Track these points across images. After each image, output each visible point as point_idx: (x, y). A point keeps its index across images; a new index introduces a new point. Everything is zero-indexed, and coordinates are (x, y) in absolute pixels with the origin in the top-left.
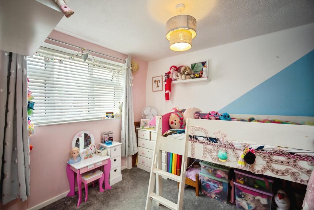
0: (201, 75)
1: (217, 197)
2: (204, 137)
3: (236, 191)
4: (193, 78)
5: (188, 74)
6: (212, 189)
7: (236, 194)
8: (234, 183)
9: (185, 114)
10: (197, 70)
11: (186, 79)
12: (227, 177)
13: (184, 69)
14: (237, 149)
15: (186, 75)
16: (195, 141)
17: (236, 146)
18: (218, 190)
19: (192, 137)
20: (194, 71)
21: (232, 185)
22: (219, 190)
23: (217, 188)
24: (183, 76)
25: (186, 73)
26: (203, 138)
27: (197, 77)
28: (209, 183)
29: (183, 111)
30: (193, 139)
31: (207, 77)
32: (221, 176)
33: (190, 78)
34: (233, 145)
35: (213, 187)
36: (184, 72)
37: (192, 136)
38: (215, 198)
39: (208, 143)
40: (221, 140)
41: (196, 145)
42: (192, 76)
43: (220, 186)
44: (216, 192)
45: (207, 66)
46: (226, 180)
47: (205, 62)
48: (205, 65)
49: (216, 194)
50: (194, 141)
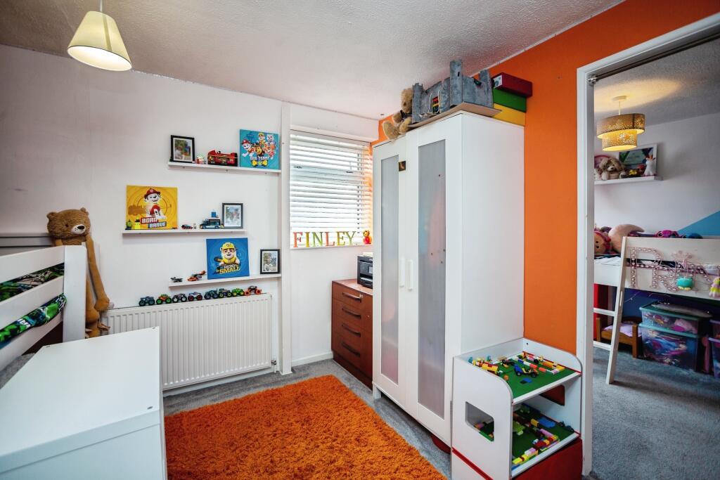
0: (641, 171)
1: (675, 361)
2: (653, 261)
3: (714, 353)
4: (624, 177)
5: (614, 171)
6: (664, 350)
7: (714, 357)
8: (710, 339)
9: (611, 234)
10: (632, 163)
11: (609, 178)
12: (695, 331)
13: (606, 162)
14: (709, 274)
15: (610, 171)
16: (638, 265)
17: (707, 270)
18: (676, 351)
19: (632, 261)
20: (625, 163)
21: (706, 344)
22: (679, 350)
23: (675, 347)
24: (604, 175)
25: (609, 169)
26: (651, 262)
27: (632, 176)
28: (660, 340)
29: (608, 229)
30: (633, 264)
31: (655, 175)
32: (683, 329)
33: (618, 178)
34: (702, 269)
35: (666, 347)
36: (605, 167)
37: (633, 259)
38: (670, 364)
39: (661, 268)
40: (682, 264)
41: (640, 271)
42: (623, 173)
43: (681, 345)
44: (673, 353)
45: (655, 156)
46: (695, 334)
47: (651, 149)
48: (650, 154)
49: (674, 357)
50: (635, 266)
